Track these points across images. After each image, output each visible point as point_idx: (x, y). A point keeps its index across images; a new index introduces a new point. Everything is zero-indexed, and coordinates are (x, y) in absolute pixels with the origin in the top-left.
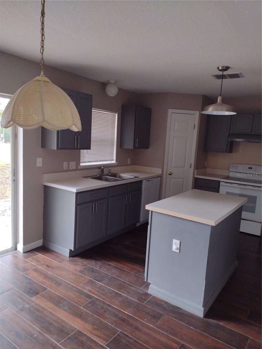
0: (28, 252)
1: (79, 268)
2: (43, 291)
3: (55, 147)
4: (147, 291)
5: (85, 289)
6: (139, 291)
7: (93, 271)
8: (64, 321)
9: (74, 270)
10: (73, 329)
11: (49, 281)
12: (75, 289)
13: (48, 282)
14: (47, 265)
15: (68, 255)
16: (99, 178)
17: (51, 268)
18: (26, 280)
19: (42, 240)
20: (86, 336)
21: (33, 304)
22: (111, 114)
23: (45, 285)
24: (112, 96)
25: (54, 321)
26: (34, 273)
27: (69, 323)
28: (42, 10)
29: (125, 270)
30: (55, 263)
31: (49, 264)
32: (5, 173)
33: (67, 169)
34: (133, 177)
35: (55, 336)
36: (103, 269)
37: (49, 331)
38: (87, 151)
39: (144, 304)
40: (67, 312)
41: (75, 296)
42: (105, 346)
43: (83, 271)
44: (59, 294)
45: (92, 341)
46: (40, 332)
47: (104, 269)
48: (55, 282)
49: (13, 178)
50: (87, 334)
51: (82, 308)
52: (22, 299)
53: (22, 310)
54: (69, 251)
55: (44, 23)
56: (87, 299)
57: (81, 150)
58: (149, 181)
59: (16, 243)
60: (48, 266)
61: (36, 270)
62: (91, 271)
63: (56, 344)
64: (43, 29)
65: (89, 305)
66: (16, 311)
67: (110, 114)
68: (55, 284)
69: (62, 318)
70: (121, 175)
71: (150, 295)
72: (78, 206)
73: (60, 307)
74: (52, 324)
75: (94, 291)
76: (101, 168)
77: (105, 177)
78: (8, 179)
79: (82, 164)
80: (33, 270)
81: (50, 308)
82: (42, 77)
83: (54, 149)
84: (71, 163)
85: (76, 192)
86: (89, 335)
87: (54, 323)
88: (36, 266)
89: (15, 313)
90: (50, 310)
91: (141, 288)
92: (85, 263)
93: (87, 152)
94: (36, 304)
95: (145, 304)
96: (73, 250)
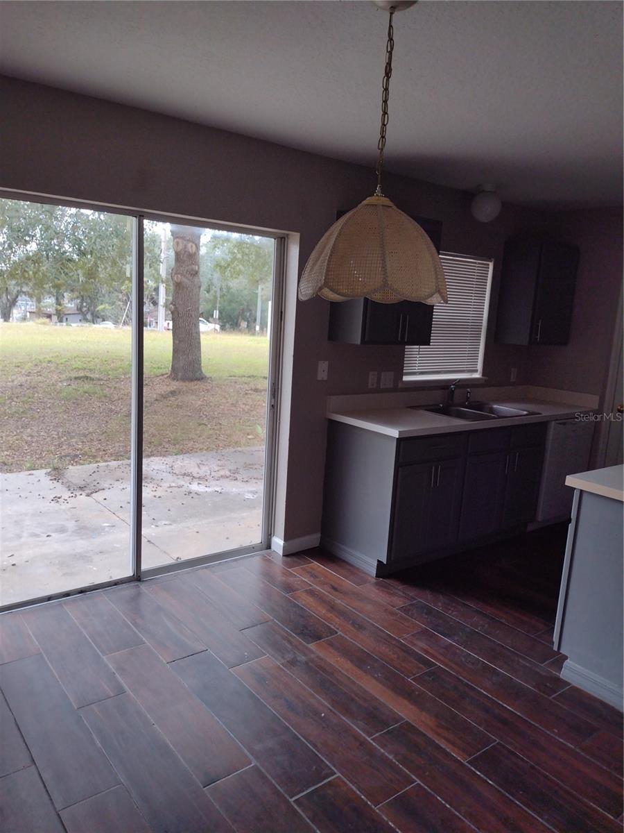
0: (292, 555)
1: (399, 602)
2: (329, 635)
3: (357, 339)
4: (558, 674)
5: (415, 645)
6: (537, 670)
7: (429, 612)
8: (377, 699)
9: (388, 604)
10: (397, 719)
11: (339, 619)
12: (394, 642)
13: (337, 619)
14: (332, 586)
15: (373, 572)
16: (445, 411)
17: (341, 593)
18: (294, 609)
19: (318, 535)
20: (425, 735)
21: (312, 656)
22: (479, 263)
23: (332, 624)
24: (486, 221)
25: (357, 695)
26: (308, 597)
27: (388, 704)
28: (387, 64)
29: (503, 621)
30: (348, 584)
31: (336, 586)
32: (228, 393)
33: (375, 386)
34: (525, 413)
35: (361, 723)
36: (453, 611)
37: (347, 711)
38: (419, 348)
39: (551, 698)
40: (381, 683)
41: (395, 656)
42: (465, 763)
43: (409, 610)
44: (362, 645)
45: (438, 747)
46: (331, 710)
47: (454, 613)
48: (351, 622)
49: (271, 402)
50: (426, 733)
51: (412, 681)
52: (290, 643)
53: (293, 663)
54: (375, 564)
55: (389, 89)
56: (421, 666)
57: (406, 347)
58: (564, 424)
59: (269, 535)
60: (335, 589)
61: (311, 593)
62: (425, 611)
63: (364, 738)
64: (385, 102)
65: (427, 678)
66: (283, 664)
67: (475, 263)
68: (353, 624)
69: (371, 692)
70: (495, 406)
71: (566, 683)
72: (400, 469)
73: (366, 672)
74: (353, 700)
75: (436, 654)
76: (448, 389)
77: (458, 410)
78: (235, 406)
79: (406, 378)
80: (306, 591)
81: (347, 670)
82: (377, 197)
83: (356, 343)
84: (383, 374)
85: (397, 437)
86: (430, 735)
87: (357, 698)
88: (312, 586)
89: (281, 666)
90: (346, 673)
91: (542, 665)
92: (412, 594)
93: (419, 351)
94: (318, 657)
95: (553, 698)
96: (385, 563)
